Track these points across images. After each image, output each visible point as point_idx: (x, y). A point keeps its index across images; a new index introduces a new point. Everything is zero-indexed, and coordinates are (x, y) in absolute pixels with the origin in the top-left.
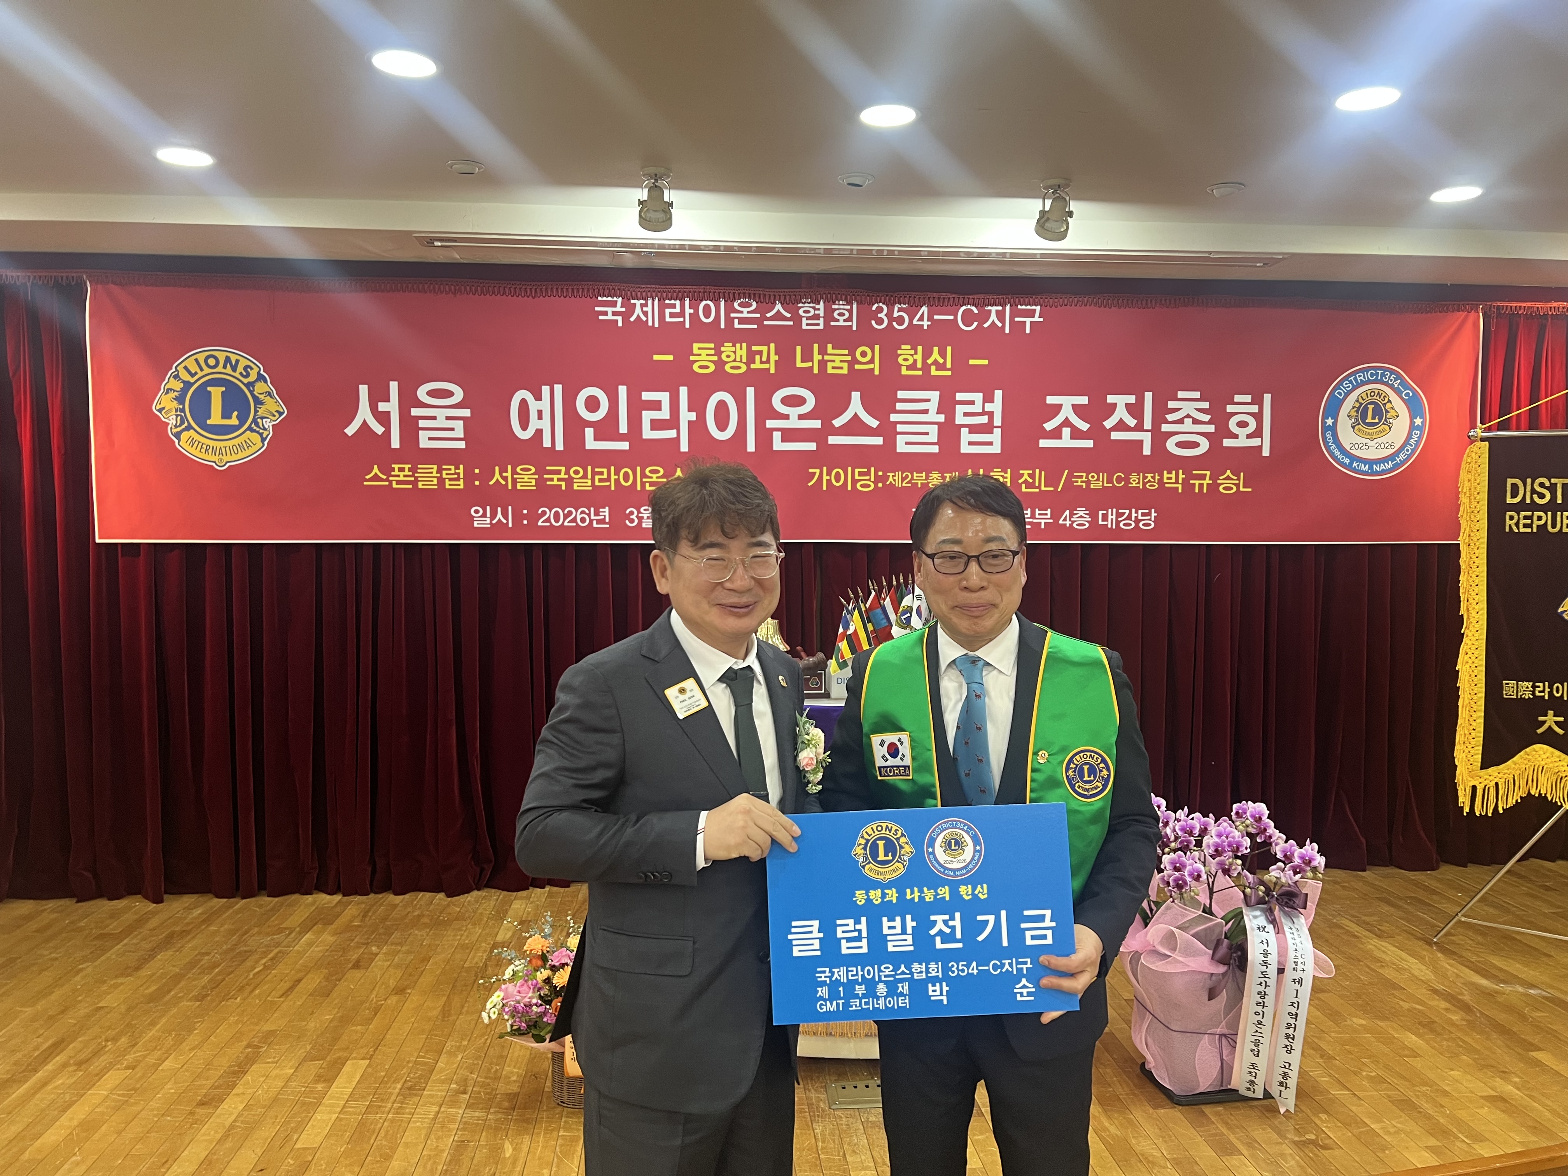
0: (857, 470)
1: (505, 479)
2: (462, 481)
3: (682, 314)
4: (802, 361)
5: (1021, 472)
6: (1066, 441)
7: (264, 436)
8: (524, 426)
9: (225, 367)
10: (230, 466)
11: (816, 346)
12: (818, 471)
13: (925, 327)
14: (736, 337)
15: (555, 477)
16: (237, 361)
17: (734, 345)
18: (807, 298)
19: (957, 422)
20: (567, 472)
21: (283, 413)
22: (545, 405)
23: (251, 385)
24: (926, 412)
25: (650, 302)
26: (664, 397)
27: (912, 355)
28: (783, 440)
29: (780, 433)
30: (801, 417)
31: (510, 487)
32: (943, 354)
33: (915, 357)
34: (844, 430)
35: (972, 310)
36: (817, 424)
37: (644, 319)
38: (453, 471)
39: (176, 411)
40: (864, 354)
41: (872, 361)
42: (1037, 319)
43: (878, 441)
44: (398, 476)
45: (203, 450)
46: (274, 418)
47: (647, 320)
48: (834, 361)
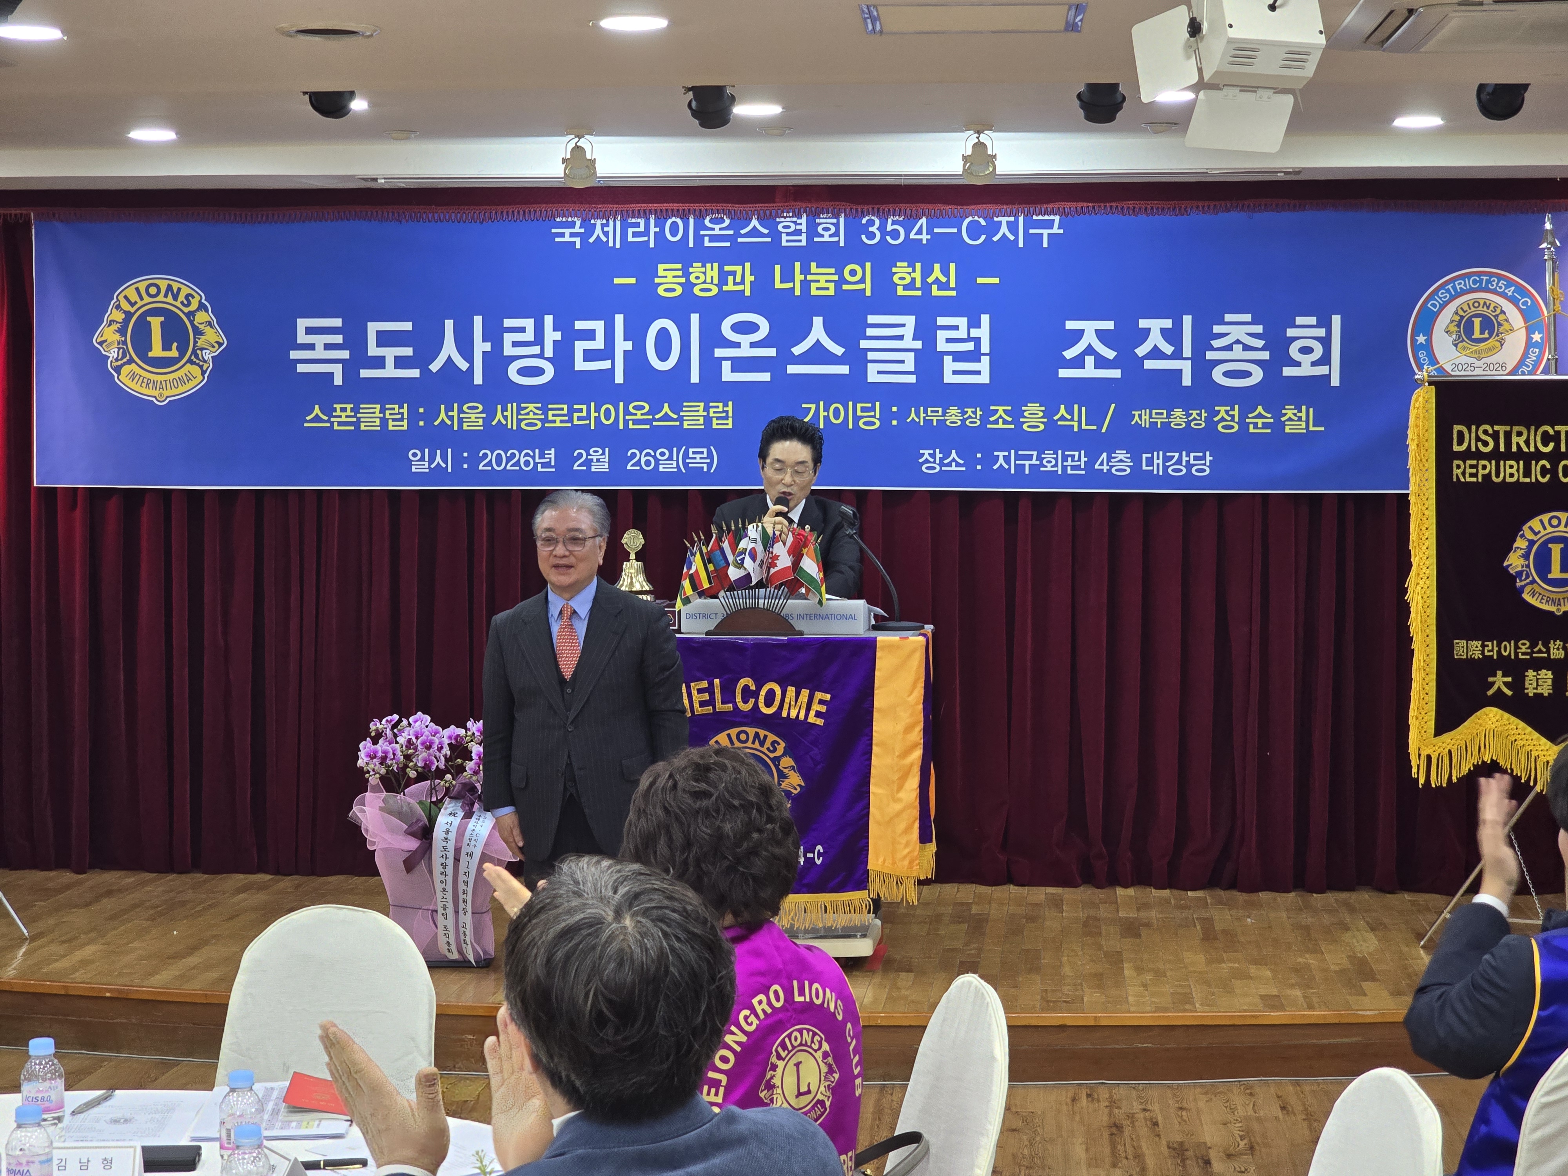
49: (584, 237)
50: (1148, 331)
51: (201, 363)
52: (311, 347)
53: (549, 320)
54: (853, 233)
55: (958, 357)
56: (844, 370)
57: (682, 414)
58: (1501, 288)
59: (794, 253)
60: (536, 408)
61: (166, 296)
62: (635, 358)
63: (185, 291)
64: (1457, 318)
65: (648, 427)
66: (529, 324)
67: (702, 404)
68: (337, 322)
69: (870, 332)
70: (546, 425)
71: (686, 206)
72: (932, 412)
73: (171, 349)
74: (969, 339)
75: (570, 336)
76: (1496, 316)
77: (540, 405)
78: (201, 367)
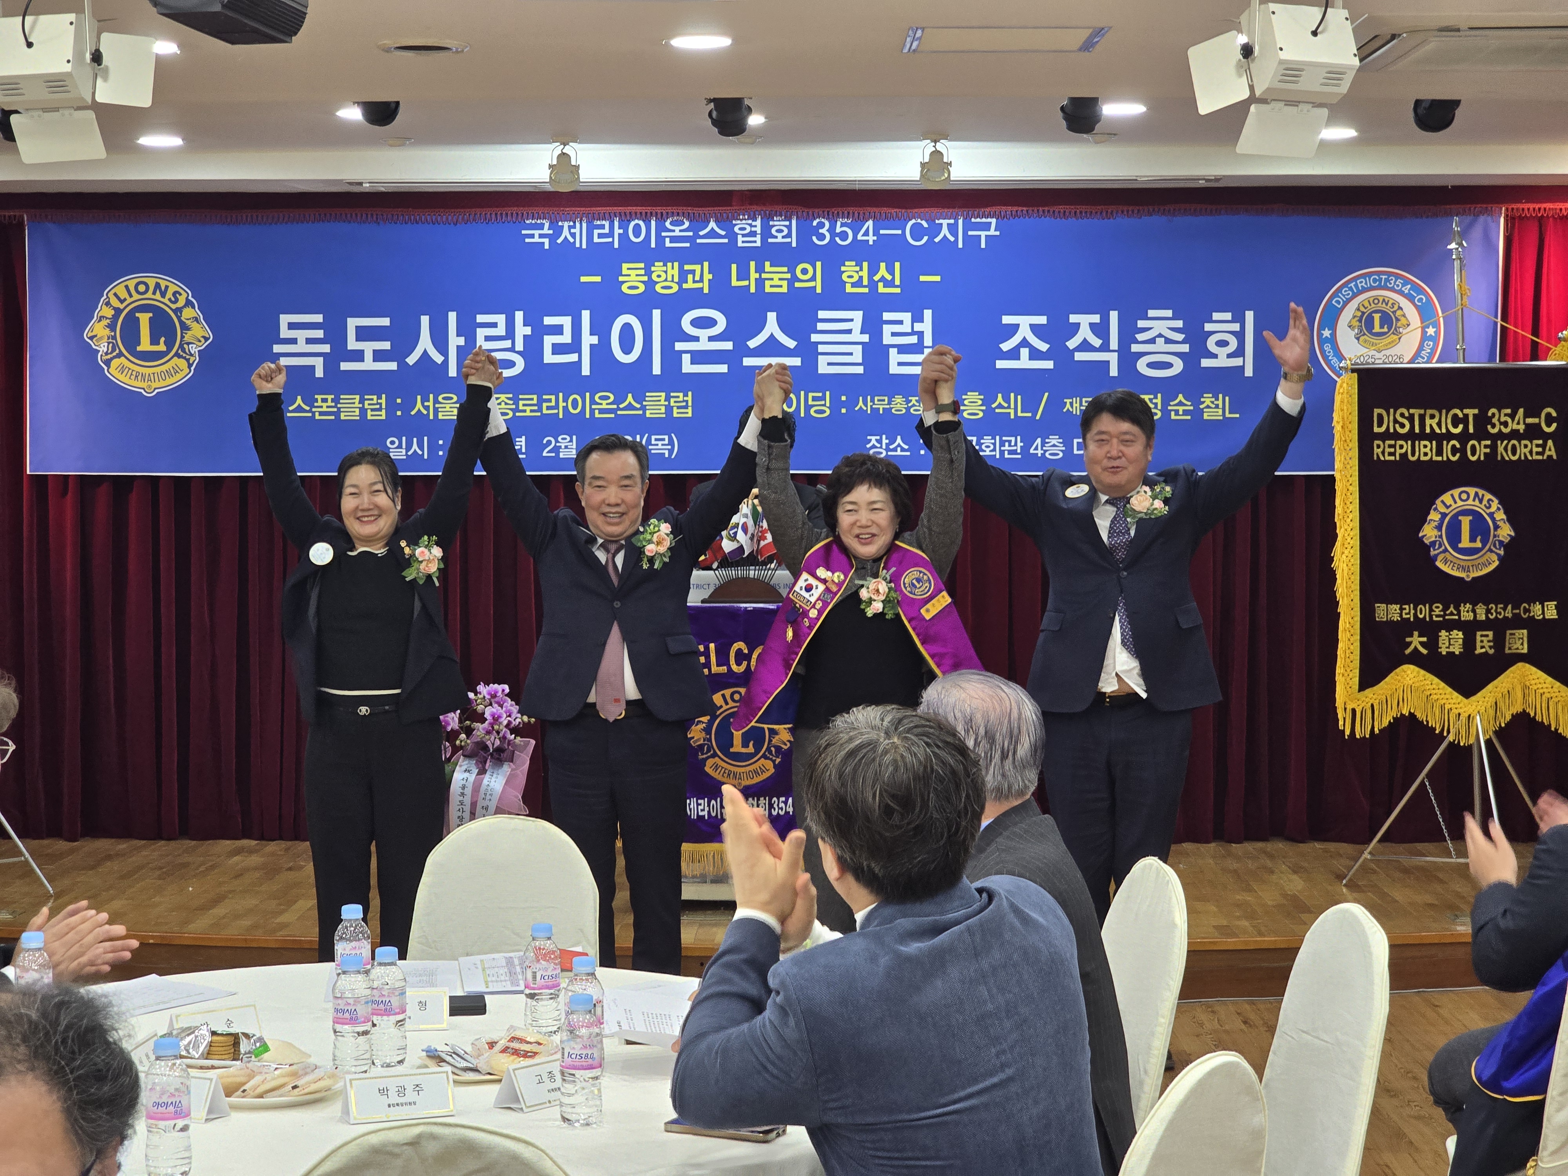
49: (552, 238)
50: (1077, 326)
51: (188, 357)
52: (294, 341)
53: (519, 316)
54: (804, 234)
55: (903, 349)
56: (796, 362)
57: (644, 403)
58: (1398, 286)
59: (750, 253)
60: (508, 398)
61: (154, 293)
62: (601, 352)
63: (172, 288)
64: (1359, 314)
65: (613, 416)
66: (500, 319)
67: (663, 394)
68: (318, 318)
69: (820, 326)
70: (517, 414)
71: (649, 209)
72: (879, 400)
73: (158, 344)
74: (913, 333)
75: (539, 331)
76: (1394, 312)
77: (511, 396)
78: (188, 360)
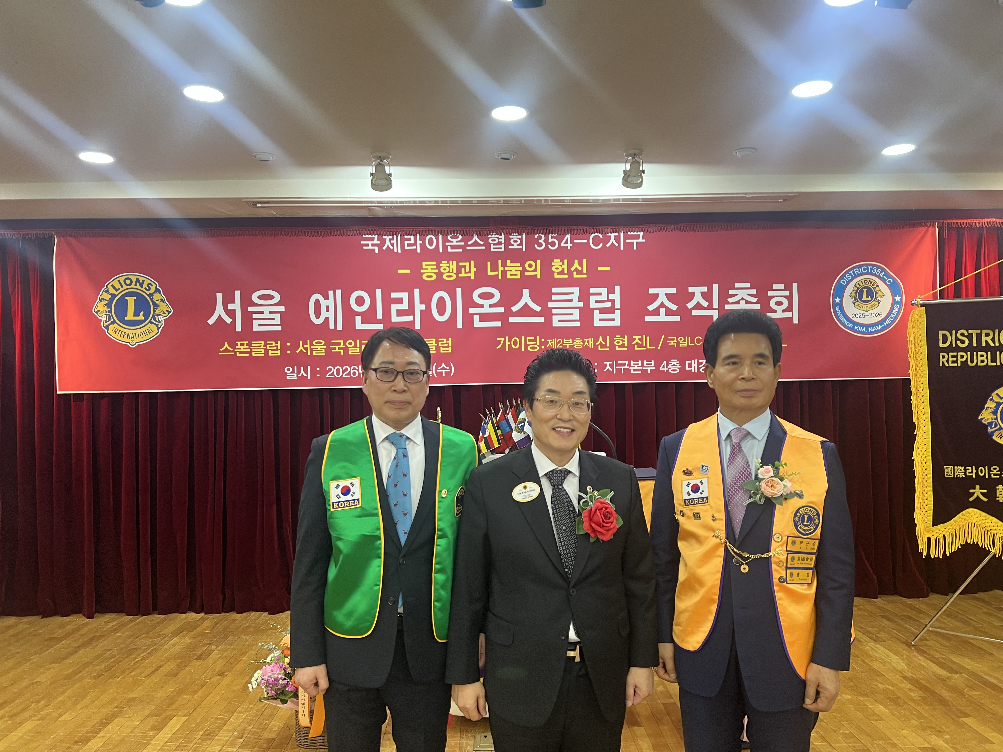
0: (528, 338)
1: (306, 349)
2: (279, 351)
3: (415, 244)
4: (491, 271)
5: (634, 337)
6: (662, 317)
7: (159, 326)
8: (318, 316)
9: (136, 285)
10: (138, 345)
11: (500, 262)
12: (503, 339)
13: (569, 248)
14: (449, 257)
15: (337, 347)
16: (143, 281)
17: (448, 263)
18: (493, 232)
19: (591, 307)
20: (344, 344)
21: (171, 312)
22: (330, 303)
23: (151, 295)
24: (571, 300)
25: (395, 237)
26: (405, 296)
27: (561, 266)
28: (480, 320)
29: (478, 316)
30: (491, 306)
31: (309, 354)
32: (581, 264)
33: (563, 266)
34: (520, 313)
35: (598, 236)
36: (501, 310)
37: (392, 248)
38: (274, 345)
39: (106, 312)
40: (530, 266)
41: (535, 270)
42: (641, 240)
43: (541, 319)
44: (240, 349)
45: (122, 336)
46: (165, 315)
47: (393, 249)
48: (511, 271)
